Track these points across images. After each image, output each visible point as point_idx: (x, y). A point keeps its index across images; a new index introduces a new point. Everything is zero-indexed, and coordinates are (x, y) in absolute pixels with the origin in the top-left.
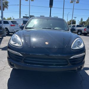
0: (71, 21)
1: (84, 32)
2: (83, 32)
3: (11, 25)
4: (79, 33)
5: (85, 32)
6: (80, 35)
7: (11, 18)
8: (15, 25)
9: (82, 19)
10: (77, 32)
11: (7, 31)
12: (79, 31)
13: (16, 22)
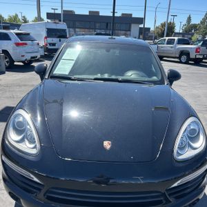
0: (163, 25)
1: (194, 57)
2: (192, 56)
3: (18, 44)
4: (184, 58)
5: (197, 57)
6: (186, 63)
7: (17, 15)
8: (26, 44)
9: (189, 19)
10: (178, 56)
11: (6, 58)
12: (183, 53)
13: (28, 34)
